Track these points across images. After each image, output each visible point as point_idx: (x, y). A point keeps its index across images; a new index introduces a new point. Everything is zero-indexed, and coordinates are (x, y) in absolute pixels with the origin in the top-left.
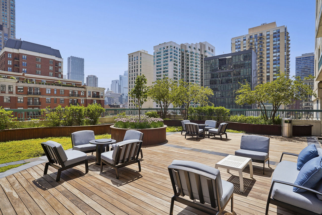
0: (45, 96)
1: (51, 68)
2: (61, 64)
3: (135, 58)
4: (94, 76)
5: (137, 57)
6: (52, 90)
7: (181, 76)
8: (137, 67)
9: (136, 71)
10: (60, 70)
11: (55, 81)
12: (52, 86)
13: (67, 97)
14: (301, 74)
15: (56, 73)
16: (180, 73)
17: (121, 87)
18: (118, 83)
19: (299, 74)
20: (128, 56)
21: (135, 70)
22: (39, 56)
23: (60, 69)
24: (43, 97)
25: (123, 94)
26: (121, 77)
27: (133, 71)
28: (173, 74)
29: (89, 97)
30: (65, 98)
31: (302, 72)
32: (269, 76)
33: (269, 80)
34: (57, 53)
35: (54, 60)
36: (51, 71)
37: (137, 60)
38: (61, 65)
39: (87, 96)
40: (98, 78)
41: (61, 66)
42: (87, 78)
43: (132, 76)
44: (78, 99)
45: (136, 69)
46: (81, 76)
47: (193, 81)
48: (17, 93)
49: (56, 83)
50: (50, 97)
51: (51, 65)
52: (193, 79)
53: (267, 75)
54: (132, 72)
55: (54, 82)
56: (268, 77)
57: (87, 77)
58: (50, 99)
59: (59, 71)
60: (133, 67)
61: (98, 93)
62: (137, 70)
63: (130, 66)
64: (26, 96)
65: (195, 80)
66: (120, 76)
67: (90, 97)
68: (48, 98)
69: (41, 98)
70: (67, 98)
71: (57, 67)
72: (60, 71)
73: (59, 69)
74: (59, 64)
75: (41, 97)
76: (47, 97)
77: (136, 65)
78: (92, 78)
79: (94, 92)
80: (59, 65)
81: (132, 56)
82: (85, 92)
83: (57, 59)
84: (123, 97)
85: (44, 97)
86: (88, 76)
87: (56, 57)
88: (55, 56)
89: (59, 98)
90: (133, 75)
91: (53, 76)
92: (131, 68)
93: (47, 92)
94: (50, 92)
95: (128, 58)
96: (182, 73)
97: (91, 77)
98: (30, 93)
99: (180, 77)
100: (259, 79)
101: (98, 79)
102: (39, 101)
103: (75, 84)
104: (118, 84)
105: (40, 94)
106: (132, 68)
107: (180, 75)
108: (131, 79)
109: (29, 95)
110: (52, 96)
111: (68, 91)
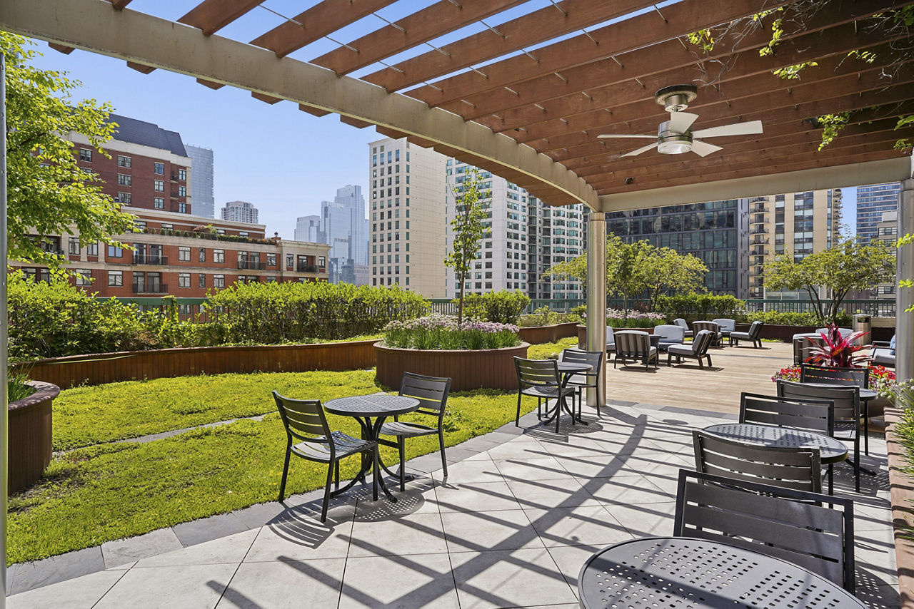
0: (176, 268)
1: (159, 185)
2: (184, 173)
3: (390, 154)
4: (246, 205)
5: (397, 152)
6: (194, 251)
7: (527, 209)
8: (397, 182)
9: (394, 192)
10: (182, 191)
11: (199, 227)
12: (194, 239)
13: (232, 271)
14: (875, 199)
15: (172, 201)
16: (524, 201)
17: (328, 237)
18: (316, 224)
19: (867, 200)
20: (370, 150)
21: (390, 191)
22: (125, 151)
23: (184, 189)
24: (172, 271)
25: (336, 260)
26: (326, 209)
27: (386, 193)
28: (506, 204)
29: (288, 269)
30: (226, 273)
31: (877, 194)
32: (783, 209)
33: (783, 221)
34: (172, 141)
35: (167, 163)
36: (159, 194)
37: (397, 160)
38: (184, 176)
39: (285, 268)
40: (257, 210)
41: (184, 179)
42: (225, 210)
43: (382, 207)
44: (258, 275)
45: (393, 187)
46: (204, 203)
47: (562, 223)
48: (108, 260)
49: (204, 230)
50: (190, 271)
51: (159, 178)
52: (562, 218)
53: (777, 207)
54: (382, 196)
55: (193, 228)
56: (780, 212)
57: (225, 206)
58: (188, 275)
59: (180, 195)
60: (386, 182)
61: (311, 258)
62: (398, 189)
63: (375, 179)
64: (128, 269)
65: (566, 219)
66: (324, 203)
67: (292, 270)
68: (185, 273)
69: (167, 273)
70: (231, 273)
71: (175, 182)
72: (184, 195)
73: (180, 189)
74: (180, 172)
75: (167, 270)
76: (181, 271)
77: (394, 175)
78: (239, 210)
79: (300, 257)
80: (180, 178)
81: (382, 149)
82: (278, 257)
83: (175, 159)
84: (335, 270)
85: (175, 271)
86: (228, 204)
87: (172, 153)
88: (169, 150)
89: (212, 272)
90: (386, 205)
91: (164, 209)
92: (379, 184)
93: (181, 258)
94: (188, 258)
95: (370, 155)
96: (529, 199)
97: (237, 208)
98: (139, 260)
99: (524, 211)
100: (752, 217)
101: (257, 214)
102: (161, 281)
103: (225, 231)
104: (318, 228)
105: (164, 262)
106: (382, 185)
107: (525, 204)
108: (378, 216)
109: (139, 265)
110: (192, 269)
111: (235, 253)
